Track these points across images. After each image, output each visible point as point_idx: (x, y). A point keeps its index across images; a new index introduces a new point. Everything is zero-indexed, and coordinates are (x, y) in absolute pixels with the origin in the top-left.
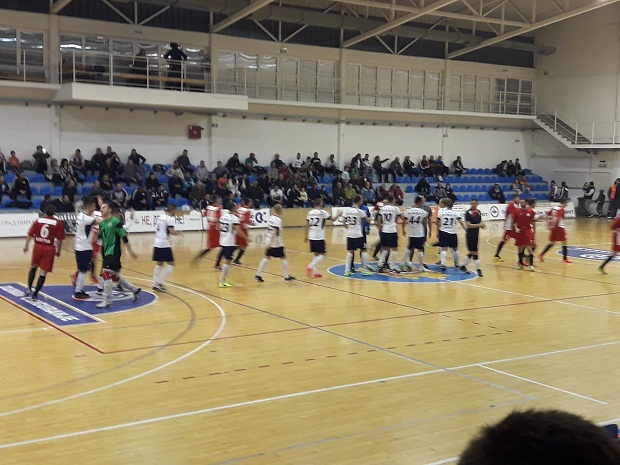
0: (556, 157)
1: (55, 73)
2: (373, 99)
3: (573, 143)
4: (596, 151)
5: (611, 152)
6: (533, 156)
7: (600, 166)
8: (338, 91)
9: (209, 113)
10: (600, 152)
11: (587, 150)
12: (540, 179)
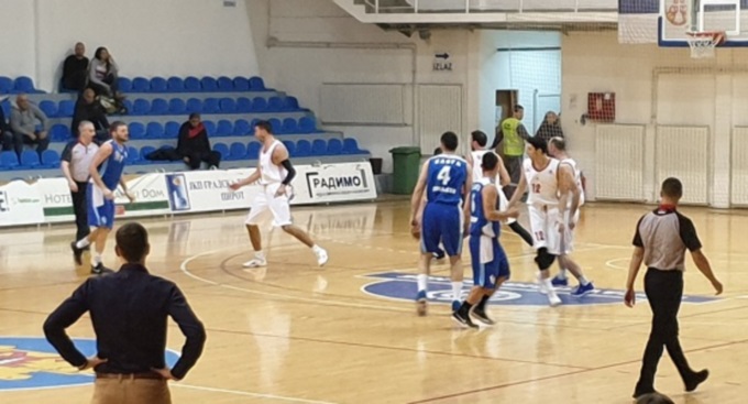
0: (328, 45)
3: (370, 10)
4: (424, 30)
5: (461, 33)
6: (272, 42)
7: (436, 68)
10: (435, 34)
11: (405, 29)
12: (292, 104)
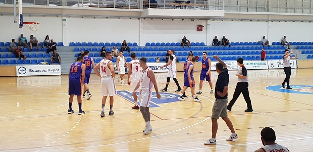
1: (141, 4)
2: (285, 10)
8: (268, 6)
9: (207, 19)
